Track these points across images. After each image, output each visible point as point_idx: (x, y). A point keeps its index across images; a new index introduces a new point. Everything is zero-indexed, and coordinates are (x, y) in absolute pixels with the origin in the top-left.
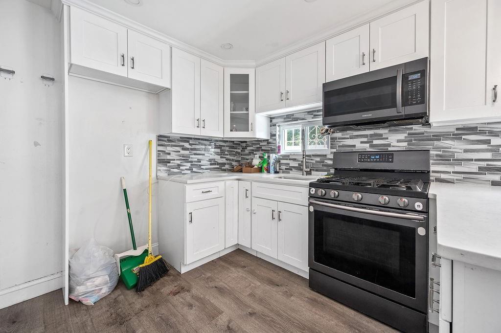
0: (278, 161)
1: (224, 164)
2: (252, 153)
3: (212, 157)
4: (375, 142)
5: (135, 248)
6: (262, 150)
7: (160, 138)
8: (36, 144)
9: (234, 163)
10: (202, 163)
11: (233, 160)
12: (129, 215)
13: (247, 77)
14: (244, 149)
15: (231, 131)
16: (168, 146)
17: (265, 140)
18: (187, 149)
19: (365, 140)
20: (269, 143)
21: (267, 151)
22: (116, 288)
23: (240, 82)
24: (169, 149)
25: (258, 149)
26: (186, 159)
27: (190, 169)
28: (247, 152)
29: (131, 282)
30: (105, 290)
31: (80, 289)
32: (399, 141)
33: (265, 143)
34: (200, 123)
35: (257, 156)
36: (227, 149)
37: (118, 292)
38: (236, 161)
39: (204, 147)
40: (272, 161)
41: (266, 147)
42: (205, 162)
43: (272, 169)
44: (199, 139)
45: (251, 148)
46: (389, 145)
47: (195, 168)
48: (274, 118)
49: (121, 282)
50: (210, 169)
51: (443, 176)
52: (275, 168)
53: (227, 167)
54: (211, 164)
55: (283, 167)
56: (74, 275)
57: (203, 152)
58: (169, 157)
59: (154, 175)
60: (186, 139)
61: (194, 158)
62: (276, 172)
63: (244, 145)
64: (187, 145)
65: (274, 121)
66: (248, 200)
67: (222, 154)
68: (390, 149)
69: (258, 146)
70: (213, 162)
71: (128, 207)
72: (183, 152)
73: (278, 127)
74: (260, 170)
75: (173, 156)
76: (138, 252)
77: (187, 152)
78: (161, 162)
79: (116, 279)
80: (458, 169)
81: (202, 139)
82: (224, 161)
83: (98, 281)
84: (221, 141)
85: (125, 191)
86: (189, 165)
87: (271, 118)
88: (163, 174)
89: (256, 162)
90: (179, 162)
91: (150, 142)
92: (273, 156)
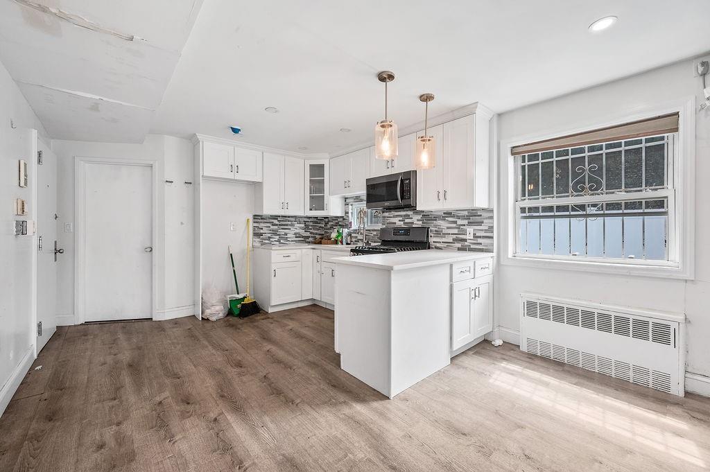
0: (350, 234)
1: (308, 237)
2: (332, 227)
3: (297, 231)
4: (407, 221)
5: (238, 294)
6: (340, 225)
7: (255, 217)
8: (182, 223)
9: (317, 236)
10: (289, 236)
11: (316, 234)
12: (234, 271)
13: (322, 166)
14: (326, 224)
15: (311, 210)
16: (261, 222)
17: (341, 217)
18: (277, 225)
19: (401, 219)
20: (344, 219)
21: (342, 226)
22: (227, 315)
23: (317, 170)
24: (262, 225)
25: (337, 224)
26: (275, 233)
27: (279, 241)
28: (329, 226)
29: (237, 312)
30: (221, 315)
31: (208, 312)
32: (418, 220)
33: (341, 219)
34: (285, 205)
35: (336, 230)
36: (311, 224)
37: (228, 318)
38: (319, 234)
39: (290, 223)
40: (344, 235)
41: (341, 222)
42: (291, 235)
43: (344, 241)
44: (286, 217)
45: (332, 223)
46: (413, 223)
47: (283, 240)
48: (347, 198)
49: (230, 313)
50: (295, 241)
51: (438, 245)
52: (347, 240)
53: (311, 239)
54: (296, 237)
55: (353, 240)
56: (205, 303)
57: (290, 227)
58: (261, 231)
59: (251, 245)
60: (275, 217)
61: (282, 232)
62: (347, 244)
63: (327, 220)
64: (276, 222)
65: (347, 201)
66: (318, 264)
67: (306, 228)
68: (414, 226)
69: (337, 221)
70: (297, 235)
71: (233, 266)
72: (272, 227)
73: (350, 206)
74: (336, 242)
75: (265, 231)
76: (241, 296)
77: (276, 227)
78: (257, 235)
79: (227, 310)
80: (444, 240)
81: (289, 217)
82: (308, 234)
83: (218, 308)
84: (305, 217)
85: (231, 254)
86: (278, 237)
87: (346, 198)
88: (258, 244)
89: (334, 235)
90: (269, 235)
91: (248, 219)
92: (346, 231)
